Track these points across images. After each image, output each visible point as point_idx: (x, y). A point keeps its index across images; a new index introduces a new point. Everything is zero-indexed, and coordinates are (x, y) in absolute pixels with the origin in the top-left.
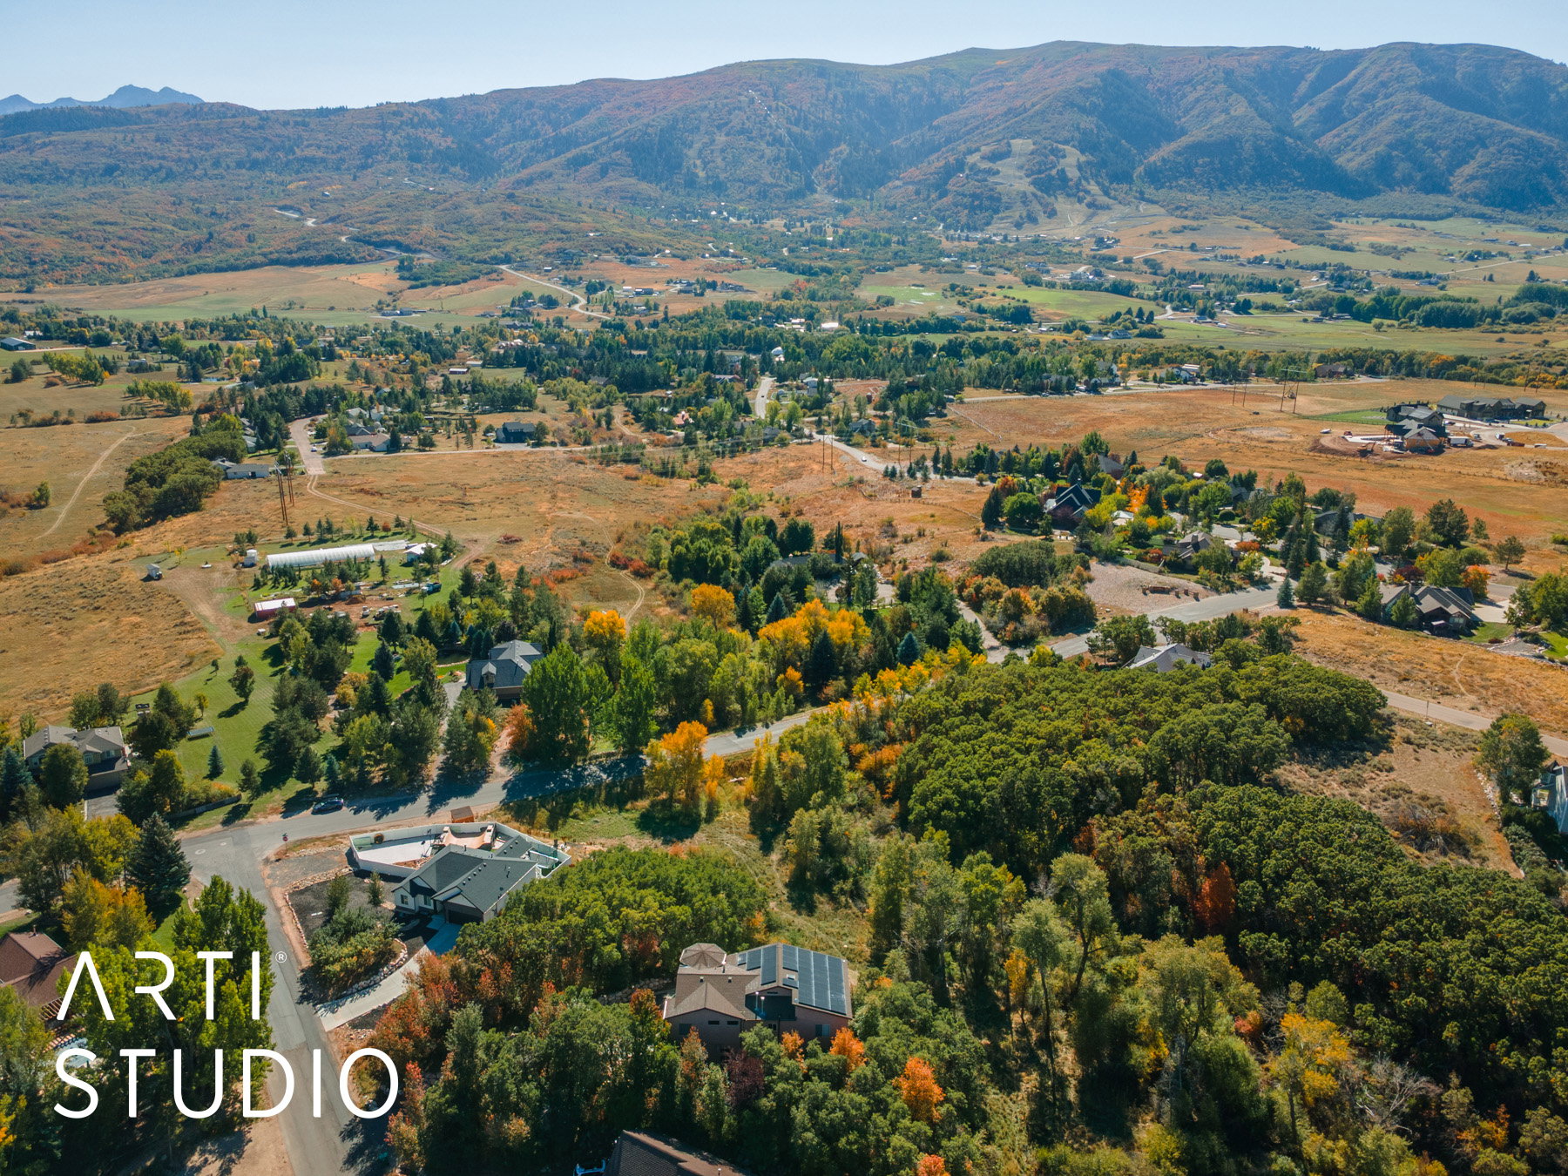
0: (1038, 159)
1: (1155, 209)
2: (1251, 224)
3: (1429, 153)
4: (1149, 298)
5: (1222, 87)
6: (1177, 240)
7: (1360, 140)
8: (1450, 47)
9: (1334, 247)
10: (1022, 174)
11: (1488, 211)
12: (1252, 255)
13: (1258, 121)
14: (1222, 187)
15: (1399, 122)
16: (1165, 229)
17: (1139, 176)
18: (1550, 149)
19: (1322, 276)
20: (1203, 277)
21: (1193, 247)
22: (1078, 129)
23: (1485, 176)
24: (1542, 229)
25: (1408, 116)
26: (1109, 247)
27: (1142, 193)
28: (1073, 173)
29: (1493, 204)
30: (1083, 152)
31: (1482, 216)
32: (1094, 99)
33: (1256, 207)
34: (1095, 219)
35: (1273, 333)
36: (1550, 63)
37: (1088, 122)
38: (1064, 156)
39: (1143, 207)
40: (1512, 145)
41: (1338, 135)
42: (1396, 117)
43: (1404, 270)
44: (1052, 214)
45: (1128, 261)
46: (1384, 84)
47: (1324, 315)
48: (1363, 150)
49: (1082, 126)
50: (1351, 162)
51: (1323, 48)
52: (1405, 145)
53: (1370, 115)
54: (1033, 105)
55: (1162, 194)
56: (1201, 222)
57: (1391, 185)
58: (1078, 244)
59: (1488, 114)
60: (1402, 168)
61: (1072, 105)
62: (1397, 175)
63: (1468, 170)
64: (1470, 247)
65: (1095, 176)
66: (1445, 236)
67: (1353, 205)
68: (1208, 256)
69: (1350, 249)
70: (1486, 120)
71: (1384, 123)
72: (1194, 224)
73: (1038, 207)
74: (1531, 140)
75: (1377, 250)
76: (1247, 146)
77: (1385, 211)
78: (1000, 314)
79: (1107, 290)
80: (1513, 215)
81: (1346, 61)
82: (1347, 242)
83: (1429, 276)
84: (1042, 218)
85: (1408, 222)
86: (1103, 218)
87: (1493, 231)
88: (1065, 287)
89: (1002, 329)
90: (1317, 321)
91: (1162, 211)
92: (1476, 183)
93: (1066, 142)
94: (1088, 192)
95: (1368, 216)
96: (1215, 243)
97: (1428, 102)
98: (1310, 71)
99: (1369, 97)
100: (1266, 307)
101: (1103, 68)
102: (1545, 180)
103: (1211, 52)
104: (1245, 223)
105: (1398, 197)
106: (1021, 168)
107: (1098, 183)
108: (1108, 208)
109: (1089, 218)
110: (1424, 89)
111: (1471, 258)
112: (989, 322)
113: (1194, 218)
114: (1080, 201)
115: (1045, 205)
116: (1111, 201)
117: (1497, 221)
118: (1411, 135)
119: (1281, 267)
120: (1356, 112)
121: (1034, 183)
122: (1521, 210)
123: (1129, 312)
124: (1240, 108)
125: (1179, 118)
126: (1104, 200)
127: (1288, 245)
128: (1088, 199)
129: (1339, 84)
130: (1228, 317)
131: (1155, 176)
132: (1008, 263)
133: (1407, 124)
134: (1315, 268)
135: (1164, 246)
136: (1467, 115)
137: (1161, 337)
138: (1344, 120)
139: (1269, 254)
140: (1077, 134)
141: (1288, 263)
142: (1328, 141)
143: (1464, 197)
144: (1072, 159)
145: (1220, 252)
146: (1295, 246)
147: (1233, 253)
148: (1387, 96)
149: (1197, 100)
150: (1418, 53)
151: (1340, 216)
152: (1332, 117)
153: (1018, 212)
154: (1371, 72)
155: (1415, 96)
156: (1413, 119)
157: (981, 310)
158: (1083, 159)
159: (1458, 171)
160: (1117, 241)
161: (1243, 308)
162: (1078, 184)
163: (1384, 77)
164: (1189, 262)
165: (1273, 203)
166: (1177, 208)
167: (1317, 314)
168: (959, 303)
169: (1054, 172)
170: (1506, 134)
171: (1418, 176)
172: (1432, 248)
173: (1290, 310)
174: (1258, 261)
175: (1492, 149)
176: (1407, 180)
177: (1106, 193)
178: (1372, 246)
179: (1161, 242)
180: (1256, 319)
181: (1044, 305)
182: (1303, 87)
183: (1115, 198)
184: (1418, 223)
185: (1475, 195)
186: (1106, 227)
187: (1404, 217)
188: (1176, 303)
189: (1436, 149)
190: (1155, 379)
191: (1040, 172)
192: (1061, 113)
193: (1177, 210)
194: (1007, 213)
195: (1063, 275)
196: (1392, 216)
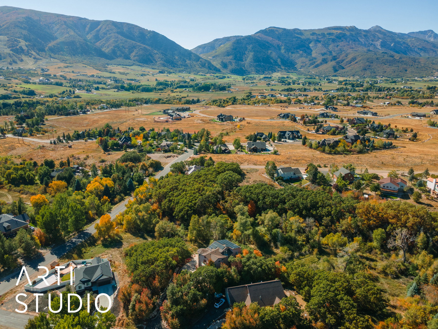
0: (11, 43)
1: (56, 60)
2: (86, 66)
3: (123, 49)
4: (69, 87)
5: (64, 26)
6: (67, 70)
7: (106, 45)
8: (121, 23)
9: (110, 72)
10: (6, 47)
11: (141, 64)
12: (91, 74)
13: (78, 37)
14: (74, 55)
15: (114, 41)
16: (62, 67)
17: (47, 50)
18: (149, 50)
19: (111, 80)
20: (80, 81)
21: (73, 72)
22: (22, 34)
23: (137, 56)
24: (153, 69)
25: (116, 40)
26: (46, 71)
27: (50, 55)
28: (25, 48)
29: (141, 63)
30: (26, 41)
31: (139, 65)
32: (24, 25)
33: (85, 61)
34: (38, 63)
35: (109, 95)
36: (144, 29)
37: (25, 32)
38: (20, 42)
39: (52, 59)
40: (141, 49)
41: (100, 43)
42: (113, 39)
43: (129, 78)
44: (22, 60)
45: (55, 76)
46: (108, 31)
47: (119, 90)
48: (108, 47)
49: (23, 33)
50: (106, 50)
51: (89, 19)
52: (117, 47)
53: (107, 38)
54: (3, 25)
55: (56, 56)
56: (72, 65)
57: (117, 57)
58: (35, 70)
59: (134, 41)
60: (119, 53)
61: (18, 26)
62: (118, 54)
63: (133, 54)
64: (141, 73)
65: (33, 49)
66: (134, 70)
67: (110, 62)
68: (78, 74)
69: (114, 73)
70: (134, 42)
71: (111, 41)
72: (70, 65)
73: (16, 58)
74: (145, 47)
75: (120, 73)
76: (78, 44)
77: (118, 63)
78: (23, 92)
79: (54, 84)
80: (146, 65)
81: (96, 24)
82: (113, 71)
83: (135, 80)
84: (18, 62)
85: (125, 66)
86: (40, 62)
87: (143, 69)
88: (39, 84)
89: (27, 97)
90: (117, 91)
91: (59, 61)
92: (136, 57)
93: (19, 38)
94: (32, 54)
95: (114, 64)
96: (79, 71)
97: (120, 36)
98: (88, 25)
99: (105, 34)
100: (103, 88)
101: (24, 16)
102: (150, 57)
103: (58, 16)
104: (85, 65)
105: (119, 60)
106: (5, 45)
107: (35, 52)
108: (41, 59)
109: (36, 62)
110: (118, 33)
111: (142, 75)
112: (21, 96)
113: (69, 63)
114: (30, 57)
115: (19, 58)
116: (41, 58)
117: (144, 67)
118: (118, 44)
119: (100, 78)
120: (103, 38)
121: (11, 50)
122: (147, 64)
123: (67, 91)
124: (72, 33)
125: (54, 34)
126: (38, 56)
127: (98, 72)
128: (33, 56)
129: (96, 29)
130: (95, 92)
131: (52, 50)
132: (15, 76)
133: (117, 42)
134: (108, 78)
135: (64, 71)
136: (130, 41)
137: (81, 97)
138: (101, 39)
139: (95, 74)
140: (22, 36)
141: (101, 76)
142: (98, 44)
143: (134, 61)
144: (23, 44)
145: (82, 74)
146: (100, 72)
147: (85, 74)
148: (110, 34)
149: (58, 29)
150: (114, 24)
151: (108, 64)
152: (97, 38)
153: (9, 60)
154: (104, 27)
155: (116, 35)
156: (118, 40)
157: (15, 92)
158: (27, 44)
159: (131, 54)
160: (48, 70)
161: (97, 89)
162: (28, 52)
163: (107, 29)
164: (74, 76)
165: (90, 60)
166: (63, 60)
167: (116, 90)
168: (5, 89)
169: (18, 47)
170: (140, 46)
171: (123, 55)
172: (132, 73)
173: (109, 89)
174: (93, 76)
175: (137, 49)
176: (120, 56)
177: (38, 54)
178: (119, 72)
179: (63, 70)
180: (101, 92)
181: (37, 89)
182: (87, 29)
183: (42, 56)
184: (127, 67)
185: (137, 61)
186: (42, 65)
187: (123, 65)
188: (78, 88)
189: (125, 48)
190: (98, 109)
191: (13, 47)
192: (14, 29)
193: (63, 61)
194: (5, 60)
195: (37, 80)
196: (120, 65)
